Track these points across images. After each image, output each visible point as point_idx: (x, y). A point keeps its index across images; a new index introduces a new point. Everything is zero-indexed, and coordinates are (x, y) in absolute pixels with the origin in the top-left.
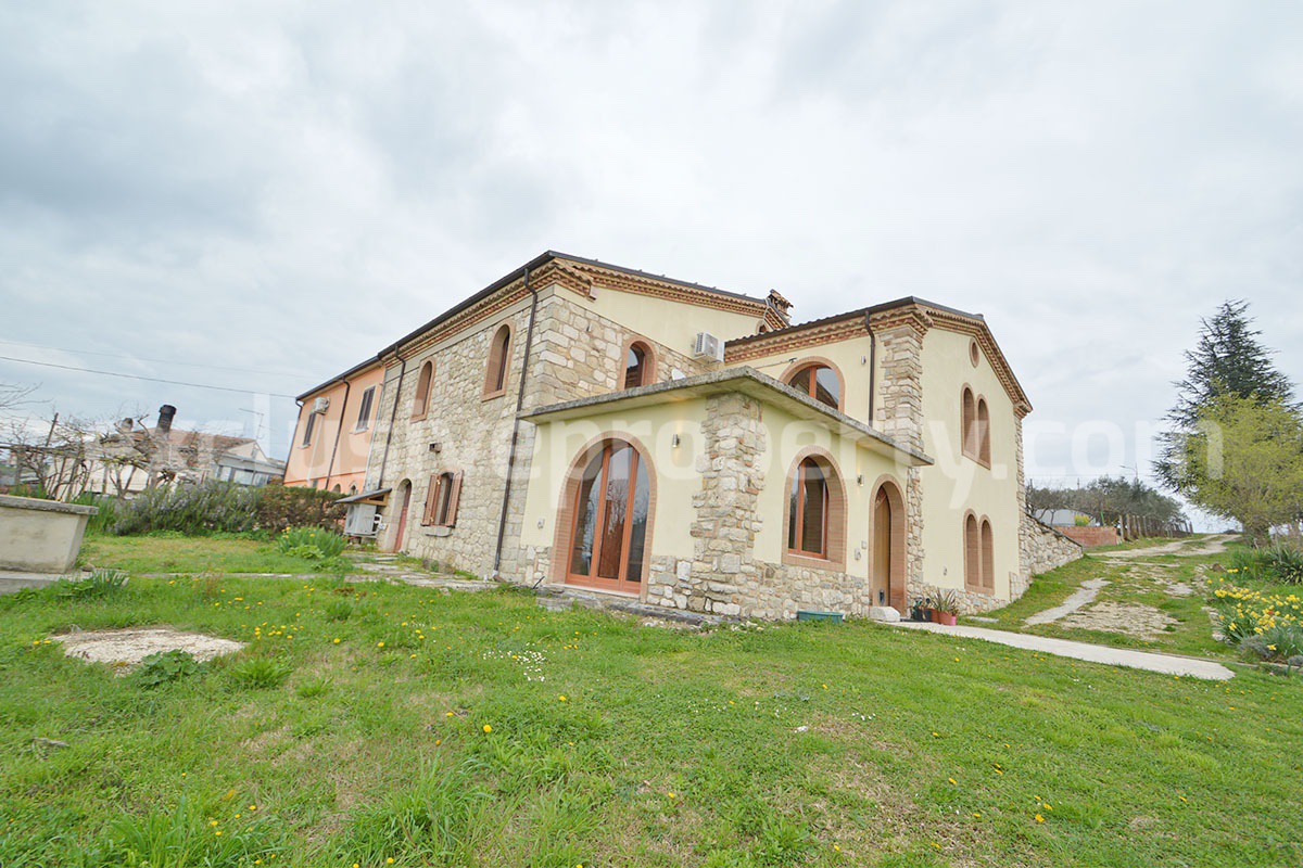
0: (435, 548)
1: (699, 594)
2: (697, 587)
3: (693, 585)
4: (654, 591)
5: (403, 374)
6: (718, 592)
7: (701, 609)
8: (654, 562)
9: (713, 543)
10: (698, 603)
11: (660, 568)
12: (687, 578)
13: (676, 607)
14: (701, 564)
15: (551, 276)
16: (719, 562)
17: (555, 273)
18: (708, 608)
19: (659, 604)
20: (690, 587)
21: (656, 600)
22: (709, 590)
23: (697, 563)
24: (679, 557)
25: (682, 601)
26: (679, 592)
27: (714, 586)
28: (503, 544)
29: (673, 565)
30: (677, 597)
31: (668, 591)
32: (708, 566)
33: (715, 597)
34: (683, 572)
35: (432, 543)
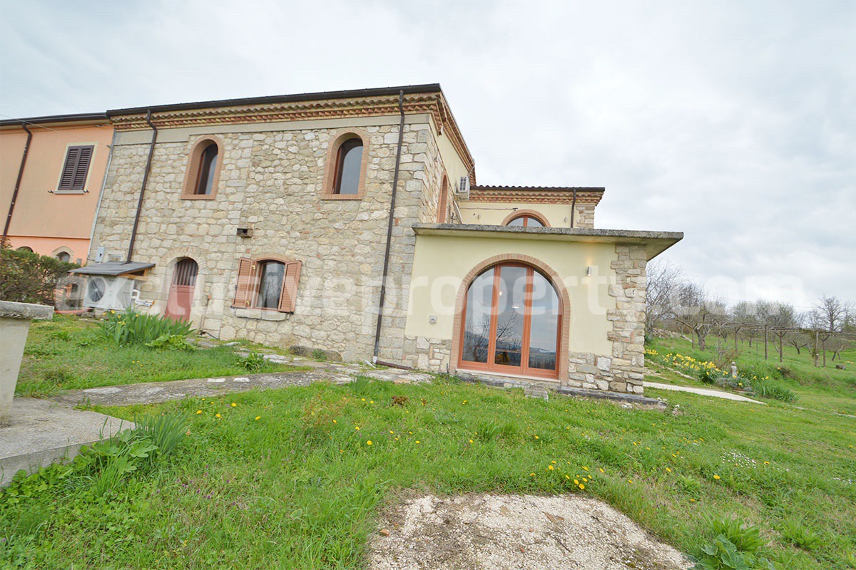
0: (257, 331)
1: (620, 380)
2: (617, 375)
3: (615, 374)
4: (576, 378)
5: (154, 142)
6: (638, 379)
7: (624, 390)
8: (573, 357)
9: (631, 347)
10: (621, 386)
11: (580, 361)
12: (608, 369)
13: (599, 389)
14: (621, 360)
15: (428, 106)
16: (637, 360)
17: (434, 105)
18: (630, 389)
19: (581, 387)
20: (612, 375)
21: (579, 384)
22: (630, 378)
23: (617, 359)
24: (597, 354)
25: (604, 385)
26: (601, 378)
27: (633, 375)
28: (381, 334)
29: (593, 360)
30: (598, 382)
31: (590, 378)
32: (629, 361)
33: (634, 382)
34: (603, 364)
35: (252, 325)
